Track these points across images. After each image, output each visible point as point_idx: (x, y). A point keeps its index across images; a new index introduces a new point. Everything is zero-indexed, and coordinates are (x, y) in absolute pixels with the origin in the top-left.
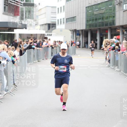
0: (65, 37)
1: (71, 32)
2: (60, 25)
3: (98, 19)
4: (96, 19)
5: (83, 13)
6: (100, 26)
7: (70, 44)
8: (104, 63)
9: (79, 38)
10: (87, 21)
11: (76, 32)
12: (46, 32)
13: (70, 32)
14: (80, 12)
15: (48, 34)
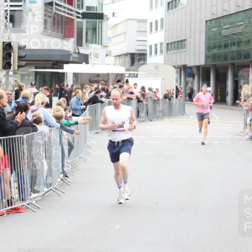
0: (163, 79)
1: (177, 70)
2: (155, 56)
3: (230, 45)
4: (226, 46)
5: (200, 32)
6: (233, 58)
7: (175, 94)
8: (241, 133)
9: (192, 83)
10: (208, 48)
11: (186, 71)
12: (126, 70)
13: (174, 70)
14: (195, 31)
15: (130, 74)
